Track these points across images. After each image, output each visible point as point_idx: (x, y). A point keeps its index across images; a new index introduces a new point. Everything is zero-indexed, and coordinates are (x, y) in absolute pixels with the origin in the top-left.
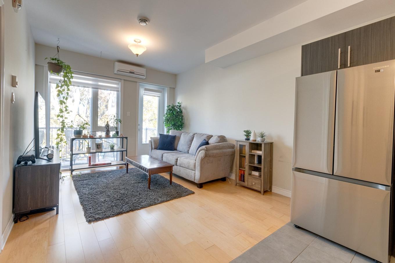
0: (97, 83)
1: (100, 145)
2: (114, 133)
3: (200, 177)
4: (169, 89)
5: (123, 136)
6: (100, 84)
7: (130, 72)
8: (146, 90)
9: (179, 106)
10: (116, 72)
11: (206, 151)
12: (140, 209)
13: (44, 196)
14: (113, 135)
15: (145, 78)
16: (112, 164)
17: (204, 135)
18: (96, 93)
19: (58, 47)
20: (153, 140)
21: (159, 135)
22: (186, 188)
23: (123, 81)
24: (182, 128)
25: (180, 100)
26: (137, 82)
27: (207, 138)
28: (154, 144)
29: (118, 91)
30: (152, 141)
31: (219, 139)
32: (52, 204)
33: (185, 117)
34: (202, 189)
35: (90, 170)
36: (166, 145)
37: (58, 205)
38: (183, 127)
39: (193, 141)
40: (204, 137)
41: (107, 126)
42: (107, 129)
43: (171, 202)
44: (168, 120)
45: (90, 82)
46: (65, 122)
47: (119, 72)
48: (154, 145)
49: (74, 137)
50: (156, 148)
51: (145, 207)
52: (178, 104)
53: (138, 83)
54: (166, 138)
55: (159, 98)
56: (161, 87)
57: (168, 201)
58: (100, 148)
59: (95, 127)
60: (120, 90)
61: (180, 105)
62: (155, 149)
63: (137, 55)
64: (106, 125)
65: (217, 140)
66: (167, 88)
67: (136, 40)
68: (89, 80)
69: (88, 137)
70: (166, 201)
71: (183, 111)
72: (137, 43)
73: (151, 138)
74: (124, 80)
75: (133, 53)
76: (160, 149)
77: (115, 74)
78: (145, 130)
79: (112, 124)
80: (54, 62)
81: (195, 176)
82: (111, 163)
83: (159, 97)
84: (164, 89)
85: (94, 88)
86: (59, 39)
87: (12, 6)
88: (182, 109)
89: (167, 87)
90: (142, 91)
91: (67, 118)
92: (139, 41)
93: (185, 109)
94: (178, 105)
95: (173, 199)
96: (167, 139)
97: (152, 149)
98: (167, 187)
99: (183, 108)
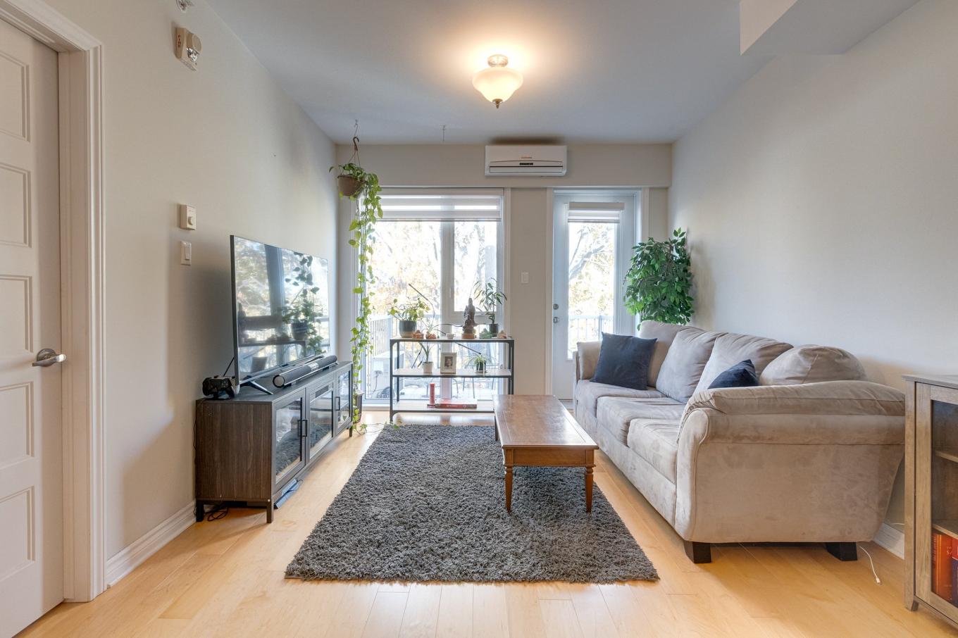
0: (450, 206)
1: (451, 358)
2: (485, 330)
3: (690, 517)
4: (647, 191)
5: (505, 338)
6: (458, 208)
7: (523, 165)
8: (574, 206)
9: (679, 244)
10: (487, 173)
11: (715, 413)
12: (427, 581)
13: (245, 474)
14: (481, 335)
15: (567, 173)
16: (478, 409)
17: (750, 340)
18: (449, 234)
19: (356, 140)
20: (586, 352)
21: (601, 336)
22: (636, 547)
23: (509, 193)
24: (688, 315)
25: (683, 222)
26: (546, 188)
27: (762, 356)
28: (585, 363)
29: (498, 220)
30: (580, 355)
31: (807, 365)
32: (258, 496)
33: (699, 279)
34: (708, 571)
35: (442, 416)
36: (618, 368)
37: (269, 501)
38: (693, 312)
39: (708, 363)
40: (749, 352)
41: (470, 311)
42: (470, 318)
43: (543, 589)
44: (633, 291)
45: (438, 208)
46: (369, 302)
47: (492, 169)
48: (584, 367)
49: (399, 337)
50: (588, 377)
51: (444, 581)
52: (676, 238)
53: (548, 192)
54: (621, 347)
55: (616, 224)
56: (621, 192)
57: (534, 580)
58: (452, 365)
59: (448, 314)
60: (502, 216)
61: (684, 240)
62: (585, 378)
63: (498, 102)
64: (467, 309)
65: (799, 369)
66: (640, 191)
67: (495, 60)
68: (432, 204)
69: (425, 338)
70: (524, 581)
71: (694, 256)
72: (497, 66)
73: (578, 344)
74: (512, 189)
75: (485, 99)
76: (598, 380)
77: (488, 177)
78: (597, 320)
79: (480, 307)
80: (346, 173)
81: (675, 506)
82: (475, 407)
83: (617, 222)
84: (633, 197)
85: (443, 221)
86: (356, 121)
87: (174, 56)
88: (689, 251)
89: (640, 189)
90: (564, 212)
91: (374, 294)
92: (501, 60)
93: (699, 249)
94: (675, 241)
95: (553, 580)
96: (623, 349)
97: (578, 379)
98: (570, 518)
99: (692, 249)
